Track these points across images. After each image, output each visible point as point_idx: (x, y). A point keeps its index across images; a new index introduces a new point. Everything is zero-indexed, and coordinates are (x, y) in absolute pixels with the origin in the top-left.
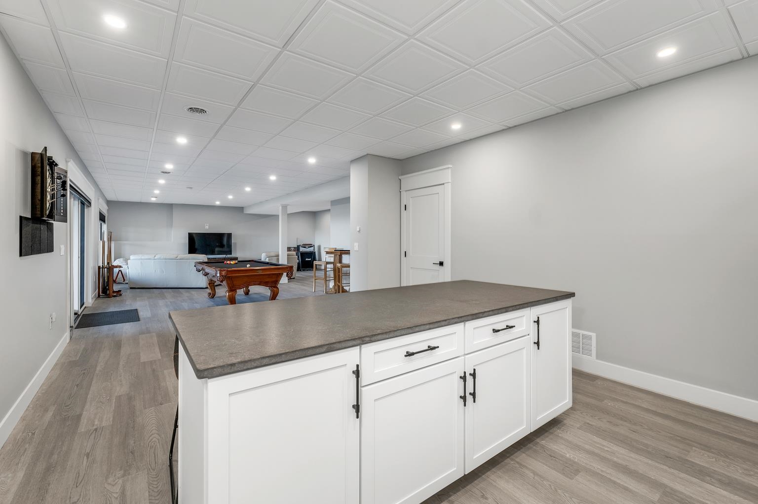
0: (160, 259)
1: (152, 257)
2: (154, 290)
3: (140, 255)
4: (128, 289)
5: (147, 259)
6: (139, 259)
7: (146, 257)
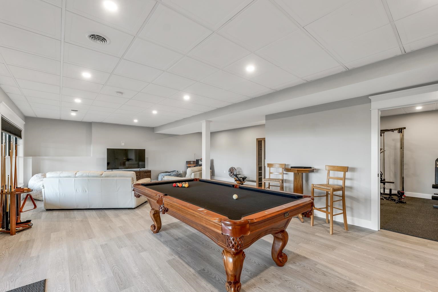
0: (82, 176)
1: (71, 174)
2: (75, 212)
3: (58, 172)
4: (43, 211)
5: (66, 177)
6: (57, 177)
7: (65, 174)
